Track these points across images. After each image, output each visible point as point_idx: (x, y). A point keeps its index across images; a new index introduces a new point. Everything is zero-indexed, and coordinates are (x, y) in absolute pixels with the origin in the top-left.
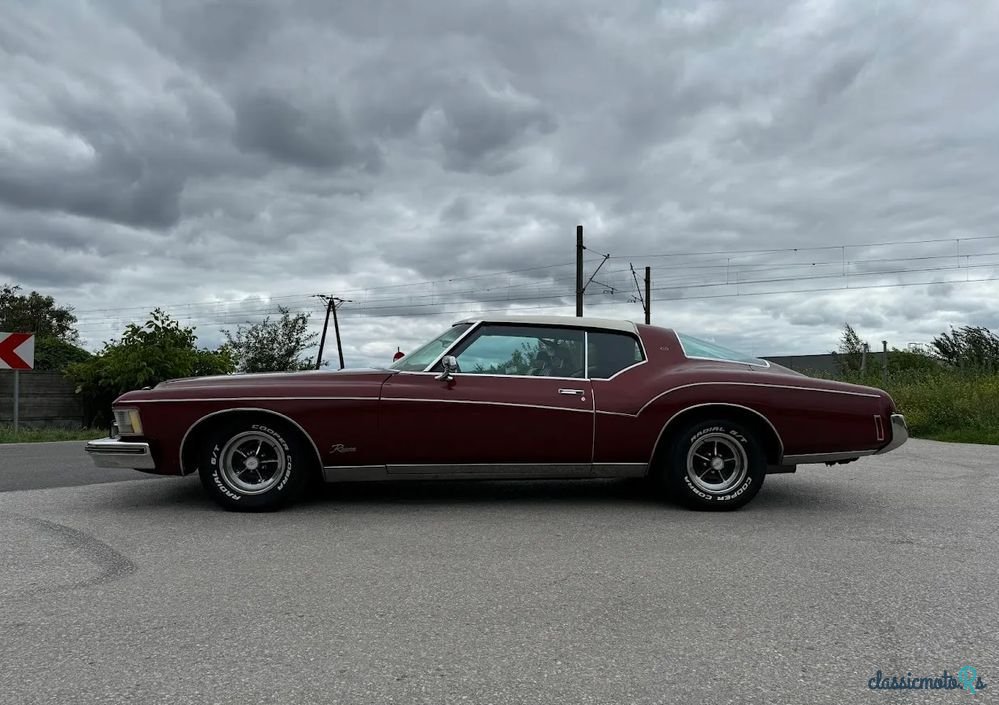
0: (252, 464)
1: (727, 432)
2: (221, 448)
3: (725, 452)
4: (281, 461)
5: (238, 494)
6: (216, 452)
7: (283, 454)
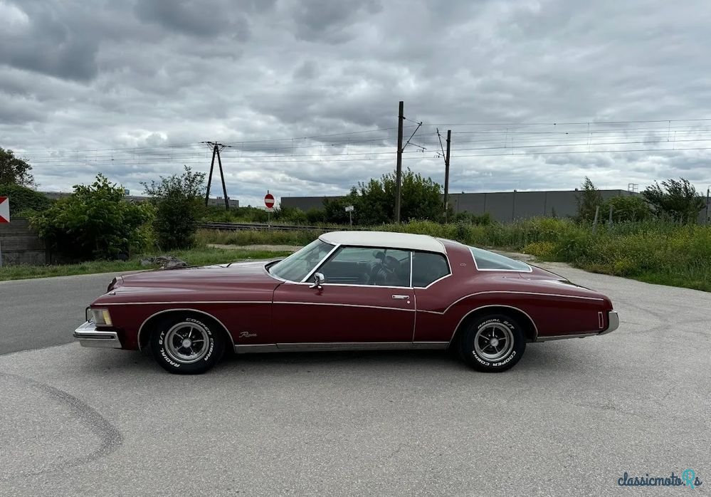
0: (187, 343)
1: (502, 322)
2: (165, 333)
3: (499, 334)
4: (206, 340)
5: (178, 363)
6: (162, 336)
7: (208, 338)
